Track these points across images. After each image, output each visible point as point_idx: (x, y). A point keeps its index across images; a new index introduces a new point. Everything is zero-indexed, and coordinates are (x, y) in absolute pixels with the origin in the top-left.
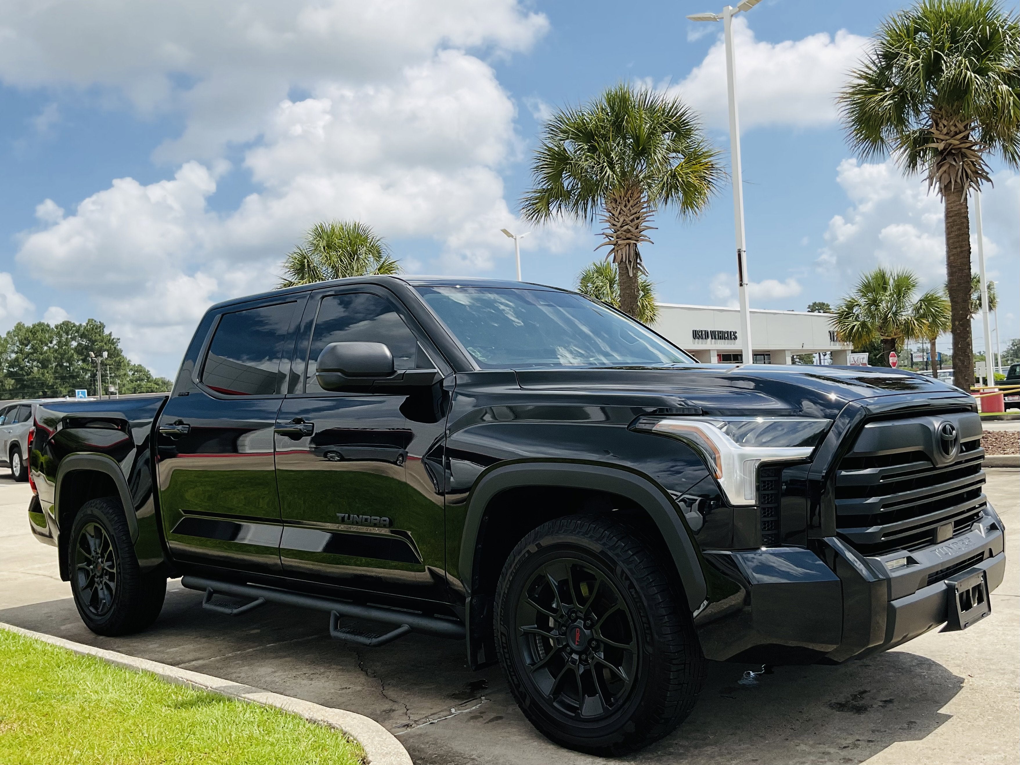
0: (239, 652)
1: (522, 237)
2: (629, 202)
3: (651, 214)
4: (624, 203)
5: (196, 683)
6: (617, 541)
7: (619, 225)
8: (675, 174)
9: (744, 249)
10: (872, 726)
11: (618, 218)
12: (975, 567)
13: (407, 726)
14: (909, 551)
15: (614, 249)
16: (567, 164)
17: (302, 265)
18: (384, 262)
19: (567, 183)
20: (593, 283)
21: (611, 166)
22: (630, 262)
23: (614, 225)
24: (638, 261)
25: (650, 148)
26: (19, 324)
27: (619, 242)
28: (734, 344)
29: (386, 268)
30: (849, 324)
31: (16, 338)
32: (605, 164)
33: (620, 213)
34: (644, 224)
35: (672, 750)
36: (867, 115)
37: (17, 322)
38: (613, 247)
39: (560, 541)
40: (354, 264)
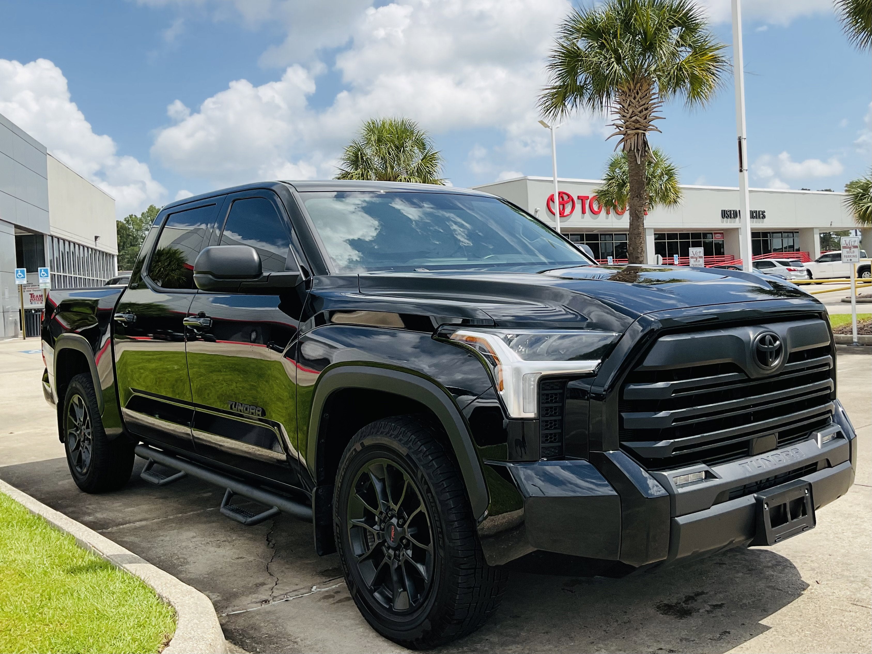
0: (180, 515)
1: (557, 128)
2: (638, 94)
3: (660, 104)
4: (633, 95)
5: (97, 549)
6: (420, 446)
7: (628, 116)
8: (681, 68)
9: (744, 136)
10: (684, 634)
11: (627, 110)
12: (801, 479)
13: (266, 601)
14: (708, 465)
15: (624, 138)
16: (578, 61)
17: (357, 156)
18: (427, 153)
19: (581, 78)
20: (621, 168)
21: (619, 60)
22: (638, 150)
23: (624, 116)
24: (647, 148)
25: (656, 44)
26: (151, 206)
27: (629, 132)
28: (763, 223)
29: (428, 159)
30: (864, 206)
31: (149, 218)
32: (613, 60)
33: (629, 105)
34: (653, 114)
35: (478, 646)
36: (861, 6)
37: (150, 205)
38: (623, 136)
39: (377, 442)
40: (401, 155)
